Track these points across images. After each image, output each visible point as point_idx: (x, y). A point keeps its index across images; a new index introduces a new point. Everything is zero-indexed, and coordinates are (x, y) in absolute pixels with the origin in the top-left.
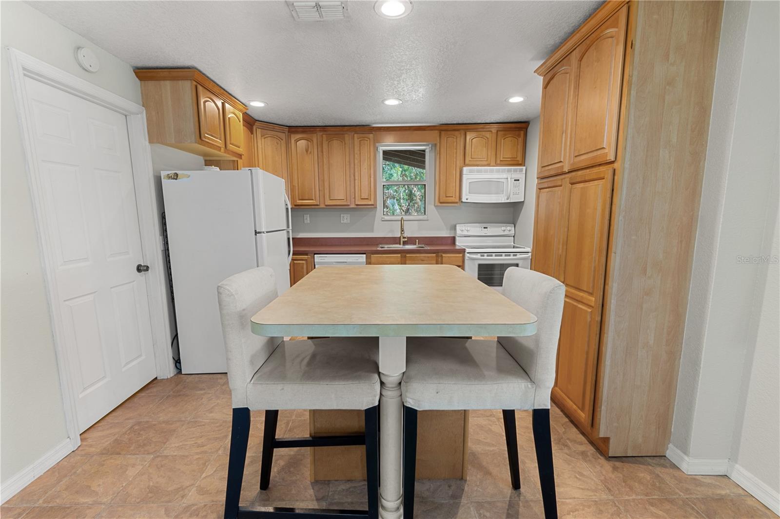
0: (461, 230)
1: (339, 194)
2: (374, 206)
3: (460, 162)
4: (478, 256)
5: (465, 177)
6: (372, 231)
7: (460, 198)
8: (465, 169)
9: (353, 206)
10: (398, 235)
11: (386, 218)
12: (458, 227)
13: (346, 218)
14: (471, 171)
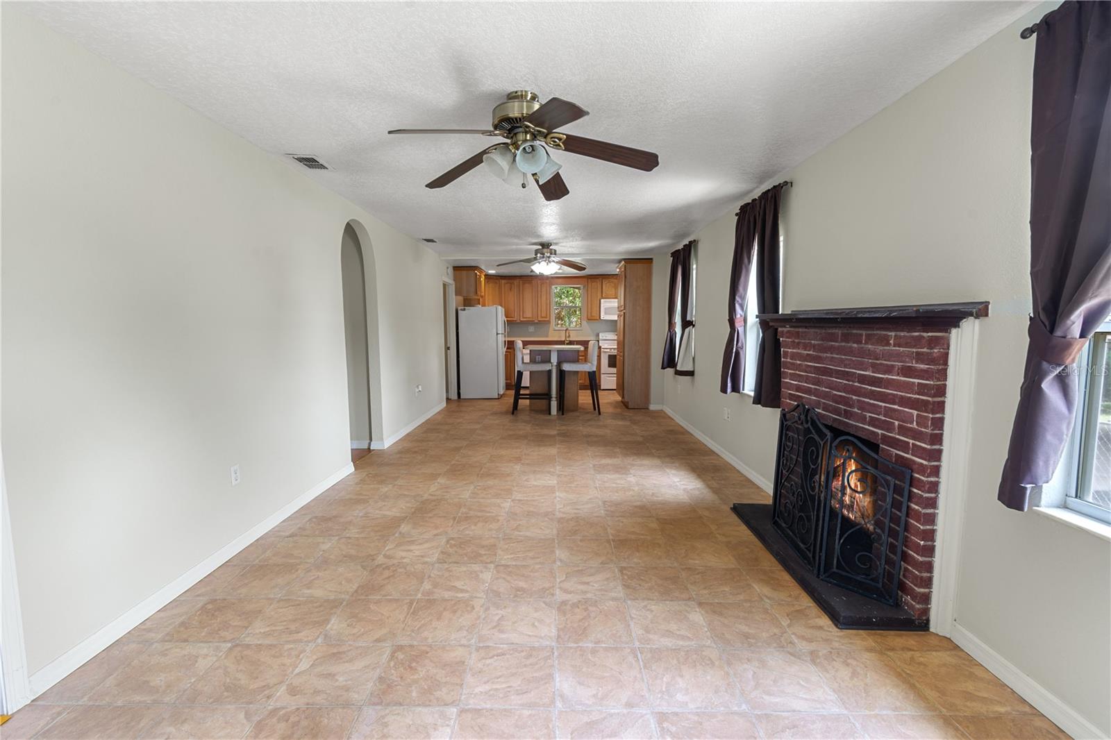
0: (602, 336)
1: (528, 314)
2: (549, 322)
3: (599, 296)
4: (608, 350)
5: (602, 305)
6: (547, 336)
7: (600, 317)
8: (602, 300)
9: (536, 321)
10: (563, 339)
11: (556, 328)
12: (600, 335)
13: (531, 329)
14: (605, 301)
